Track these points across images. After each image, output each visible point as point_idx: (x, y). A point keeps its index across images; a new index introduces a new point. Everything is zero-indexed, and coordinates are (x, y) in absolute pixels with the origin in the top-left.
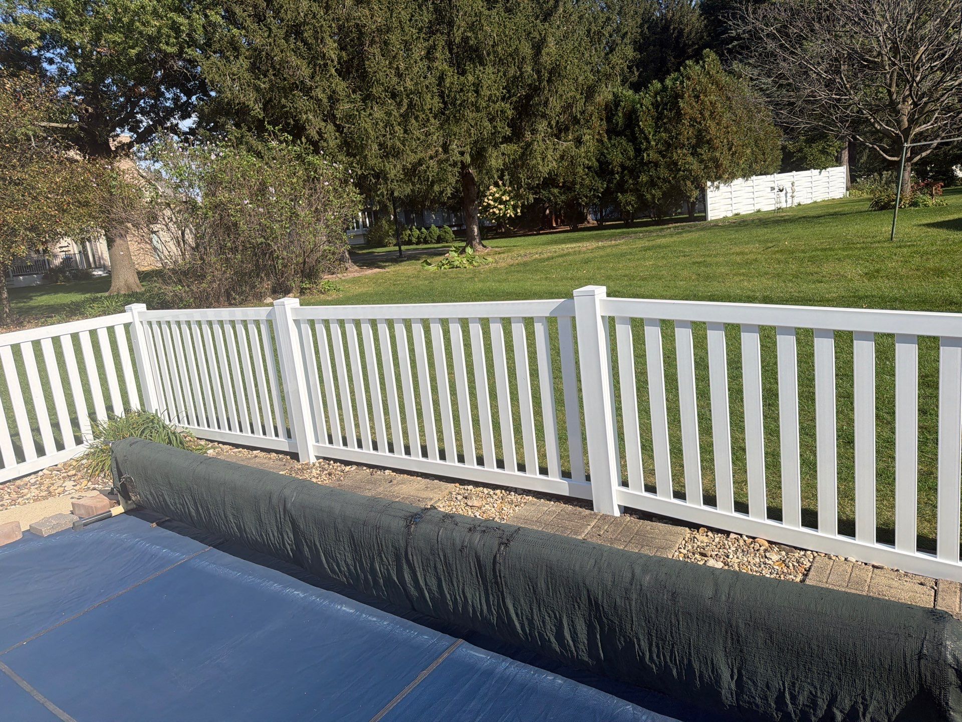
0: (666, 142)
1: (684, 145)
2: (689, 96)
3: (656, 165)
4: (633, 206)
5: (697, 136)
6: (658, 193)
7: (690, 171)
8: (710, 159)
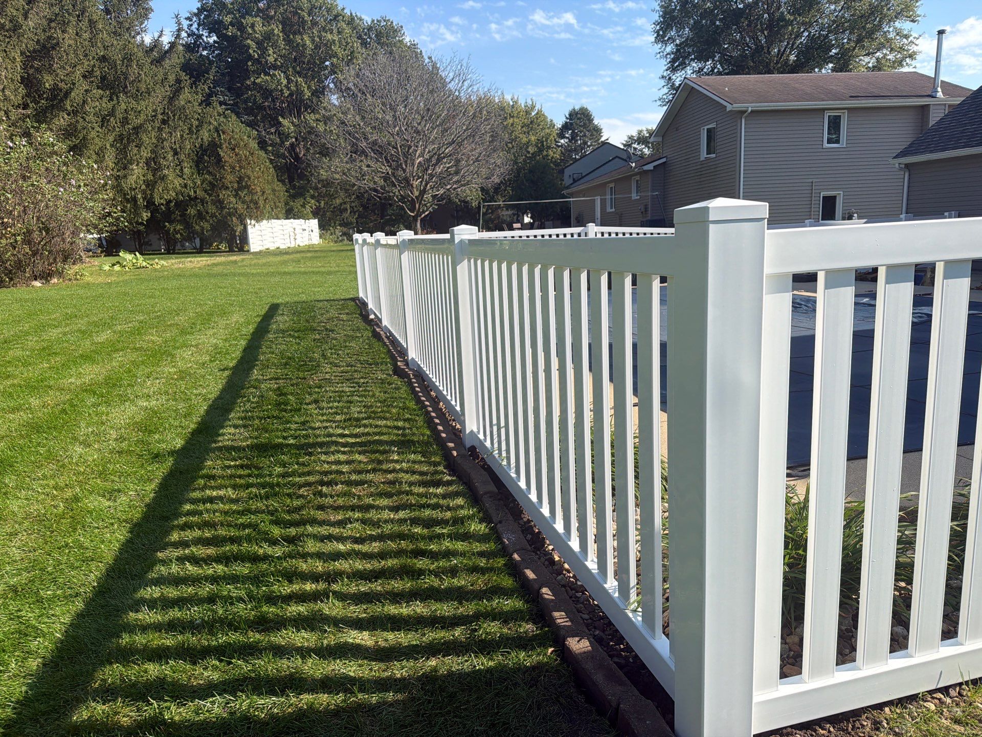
0: (210, 183)
1: (227, 188)
2: (227, 147)
3: (203, 201)
4: (181, 234)
5: (238, 182)
6: (206, 226)
7: (236, 209)
8: (251, 201)
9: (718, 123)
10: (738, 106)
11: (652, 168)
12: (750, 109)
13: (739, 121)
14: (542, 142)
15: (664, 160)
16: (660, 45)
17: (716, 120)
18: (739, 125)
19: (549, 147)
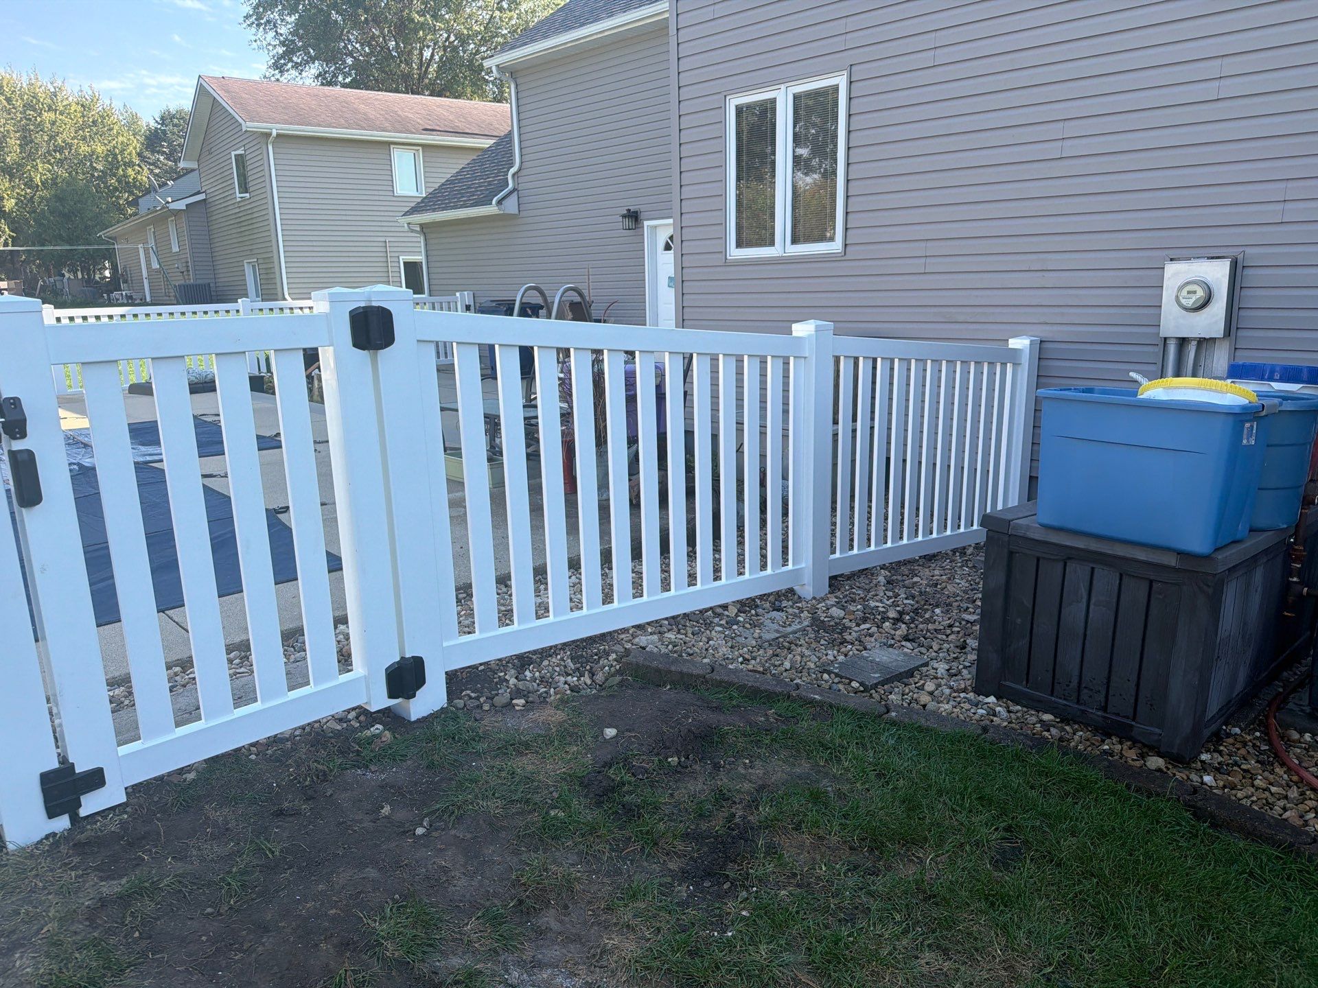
9: (247, 147)
10: (262, 126)
11: (185, 208)
12: (274, 133)
13: (264, 147)
14: (115, 156)
15: (202, 197)
16: (253, 30)
17: (243, 143)
18: (265, 152)
19: (130, 164)
